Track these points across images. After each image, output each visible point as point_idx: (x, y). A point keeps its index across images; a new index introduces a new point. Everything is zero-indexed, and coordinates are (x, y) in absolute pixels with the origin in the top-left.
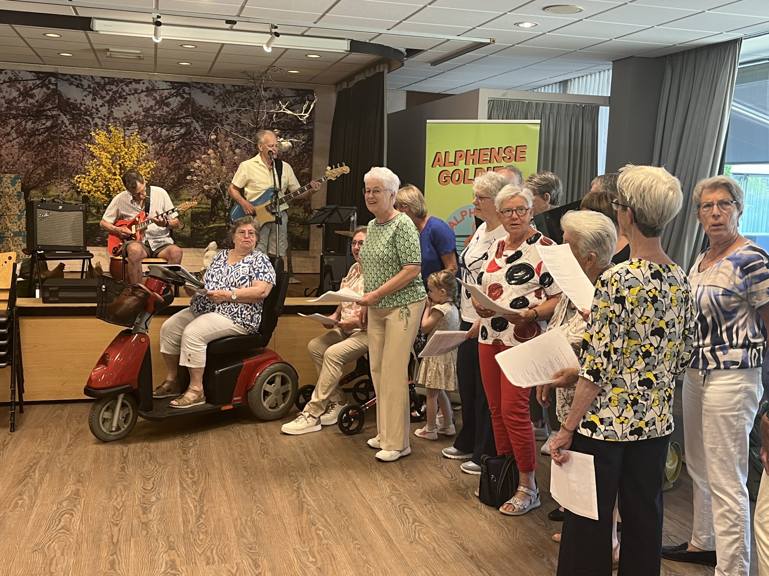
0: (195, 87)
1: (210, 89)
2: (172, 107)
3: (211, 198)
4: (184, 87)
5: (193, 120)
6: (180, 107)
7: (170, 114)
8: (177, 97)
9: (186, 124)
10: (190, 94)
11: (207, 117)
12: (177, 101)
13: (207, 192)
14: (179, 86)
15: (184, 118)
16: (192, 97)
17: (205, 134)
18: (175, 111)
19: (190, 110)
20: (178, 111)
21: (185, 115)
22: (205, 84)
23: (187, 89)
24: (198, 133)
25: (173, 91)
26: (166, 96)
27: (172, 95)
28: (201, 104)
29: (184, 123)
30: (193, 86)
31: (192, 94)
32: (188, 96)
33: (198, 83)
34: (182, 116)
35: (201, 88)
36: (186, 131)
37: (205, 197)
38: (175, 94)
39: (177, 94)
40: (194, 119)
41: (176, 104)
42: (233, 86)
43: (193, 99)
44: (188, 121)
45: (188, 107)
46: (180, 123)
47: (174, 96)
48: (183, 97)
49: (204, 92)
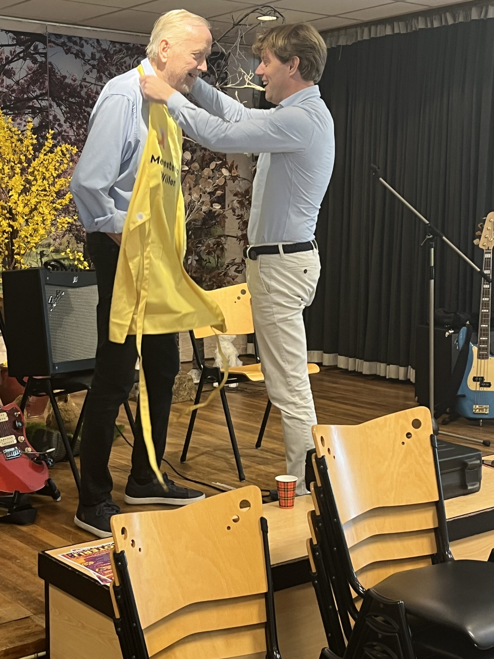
0: (54, 43)
1: (78, 48)
2: (16, 78)
3: (83, 241)
4: (37, 43)
5: (52, 103)
6: (31, 78)
7: (13, 91)
8: (25, 60)
9: (42, 110)
10: (45, 55)
11: (73, 97)
12: (25, 67)
13: (77, 230)
14: (27, 41)
15: (37, 98)
16: (49, 60)
17: (71, 127)
18: (23, 85)
19: (47, 83)
20: (28, 86)
21: (38, 92)
22: (70, 38)
23: (41, 46)
24: (60, 125)
25: (19, 49)
26: (7, 58)
27: (17, 57)
28: (63, 74)
29: (38, 108)
30: (50, 41)
31: (49, 55)
32: (44, 59)
33: (59, 36)
34: (34, 95)
35: (63, 45)
36: (41, 123)
37: (73, 240)
38: (22, 55)
39: (26, 55)
40: (54, 100)
41: (23, 74)
42: (113, 42)
43: (50, 63)
44: (44, 103)
45: (43, 78)
46: (32, 107)
47: (20, 58)
48: (35, 61)
49: (68, 51)
